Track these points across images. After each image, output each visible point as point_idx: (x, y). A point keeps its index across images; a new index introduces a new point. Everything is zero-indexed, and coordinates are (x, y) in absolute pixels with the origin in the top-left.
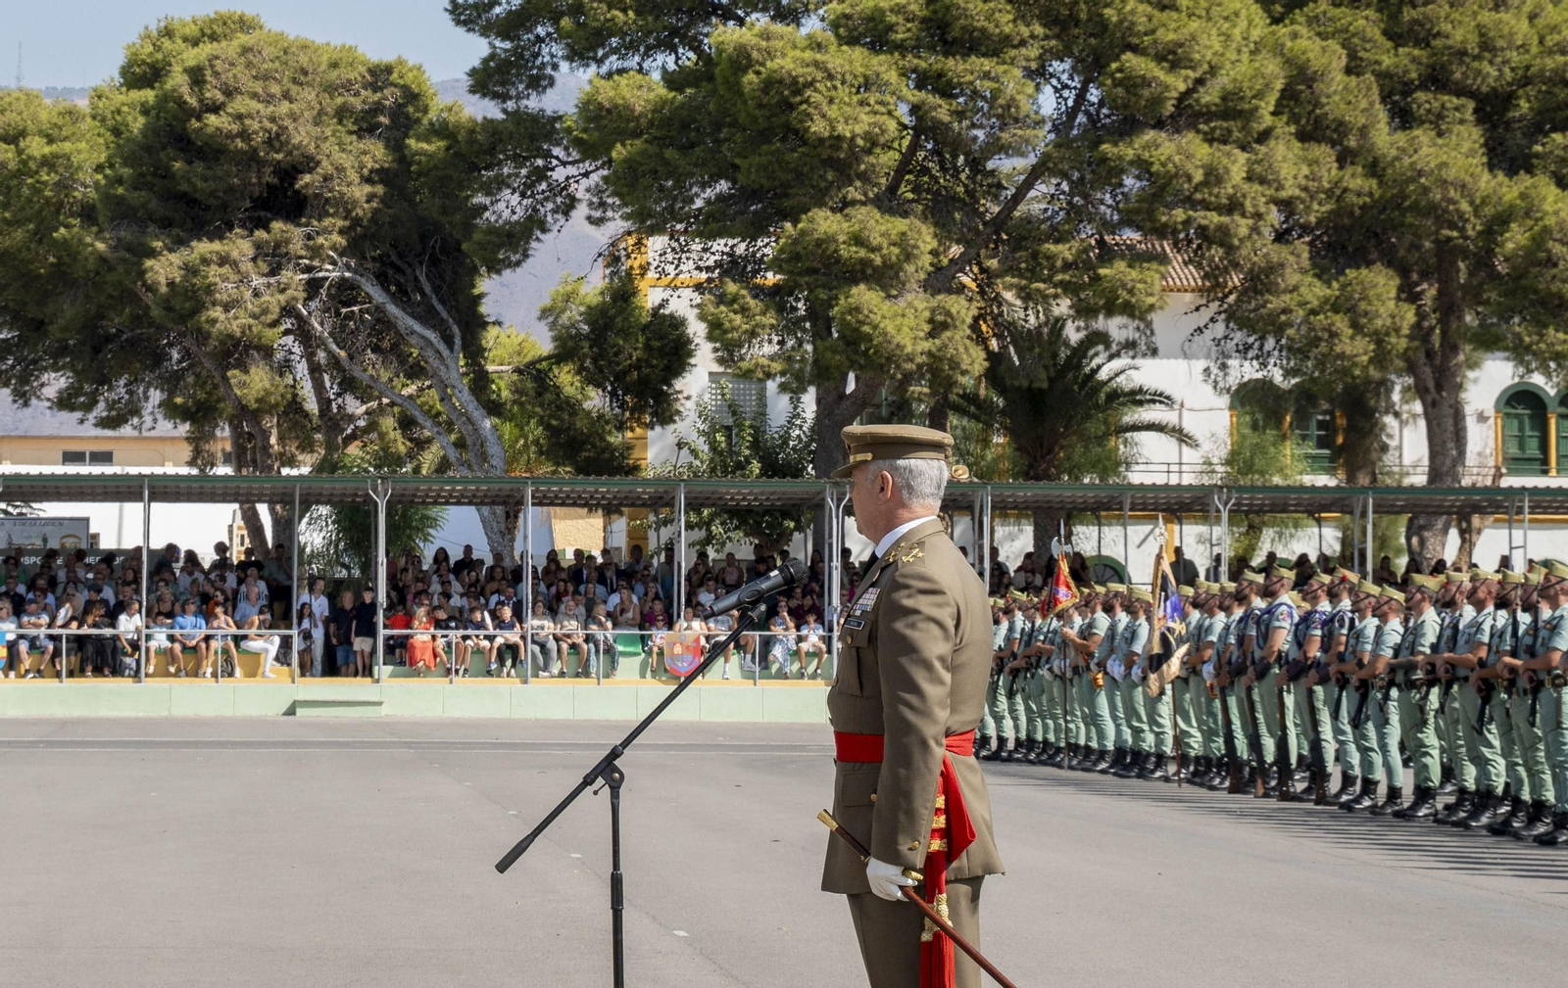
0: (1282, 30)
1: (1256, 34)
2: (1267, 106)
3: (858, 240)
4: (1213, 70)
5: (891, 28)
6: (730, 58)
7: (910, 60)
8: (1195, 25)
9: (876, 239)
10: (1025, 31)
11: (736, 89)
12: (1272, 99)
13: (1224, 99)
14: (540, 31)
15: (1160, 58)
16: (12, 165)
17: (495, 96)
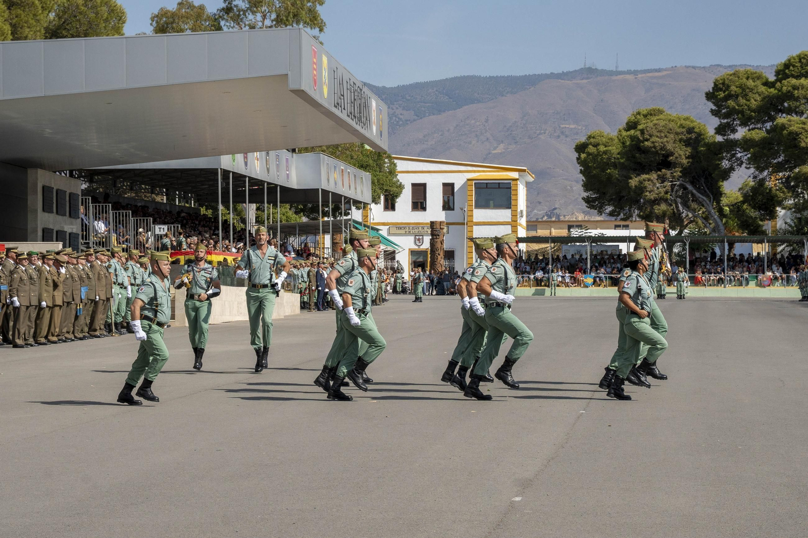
6: (780, 127)
11: (782, 134)
14: (733, 118)
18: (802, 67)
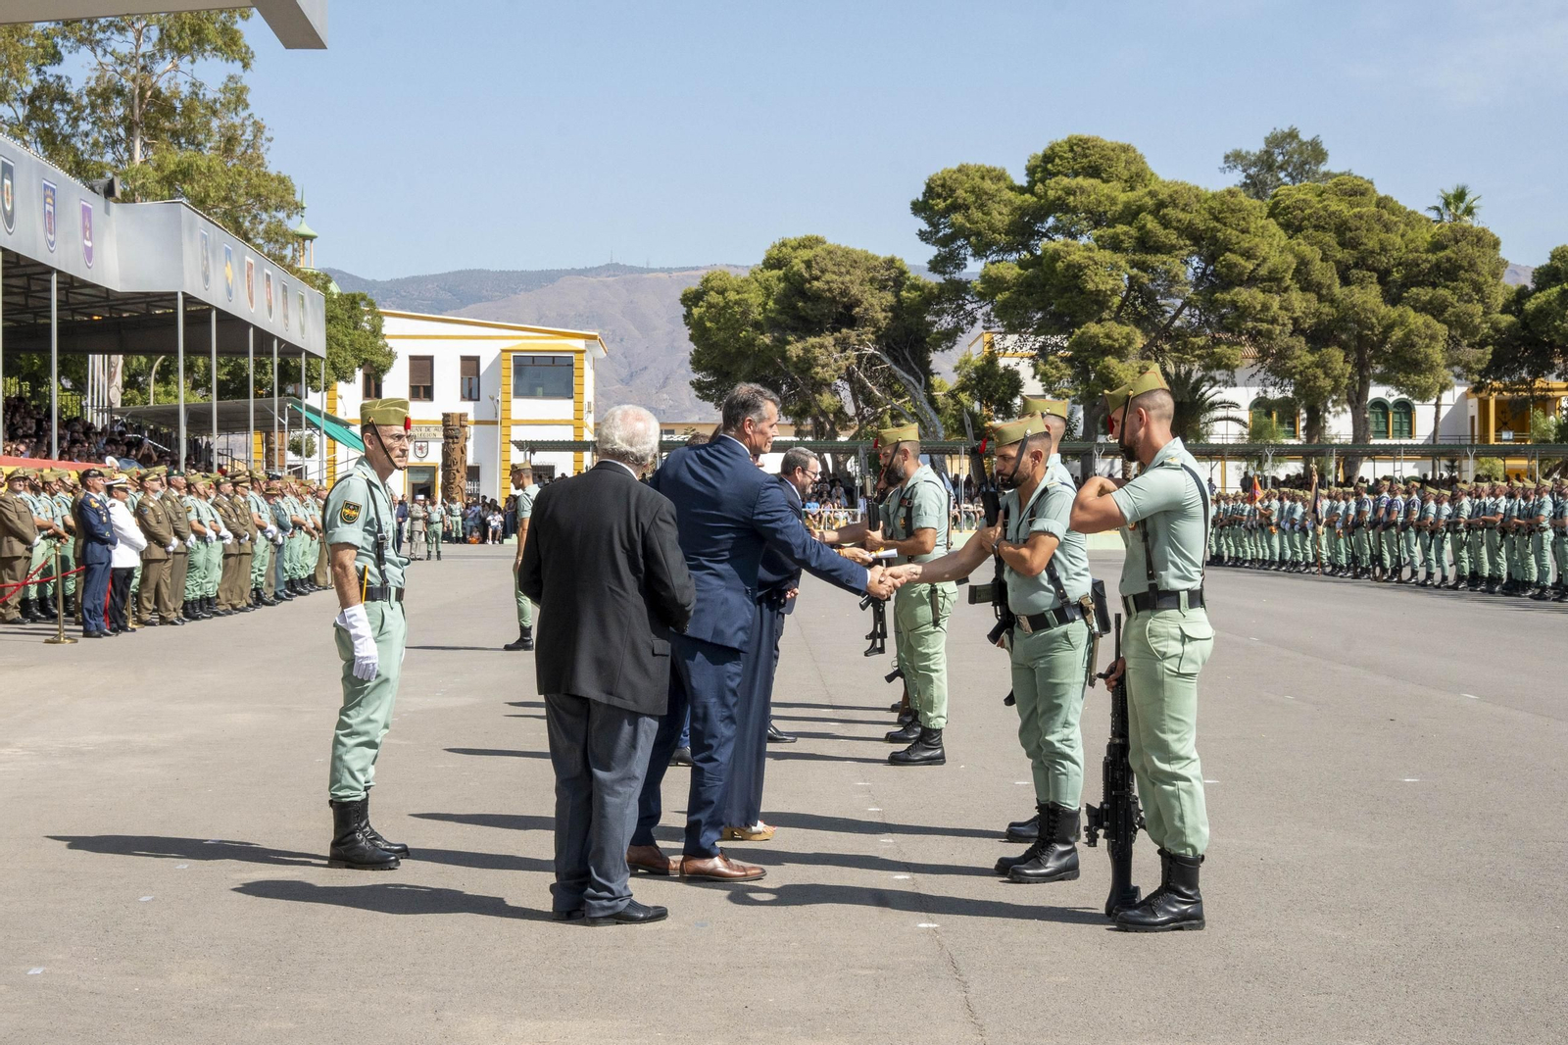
0: (1294, 242)
1: (1282, 243)
2: (1289, 275)
3: (1108, 336)
4: (1265, 260)
5: (1122, 241)
6: (1050, 256)
7: (1131, 256)
8: (1257, 240)
9: (1116, 336)
10: (1182, 243)
11: (1054, 270)
12: (1291, 272)
13: (1270, 273)
14: (959, 243)
15: (1242, 255)
16: (722, 304)
17: (940, 272)
18: (1075, 160)
